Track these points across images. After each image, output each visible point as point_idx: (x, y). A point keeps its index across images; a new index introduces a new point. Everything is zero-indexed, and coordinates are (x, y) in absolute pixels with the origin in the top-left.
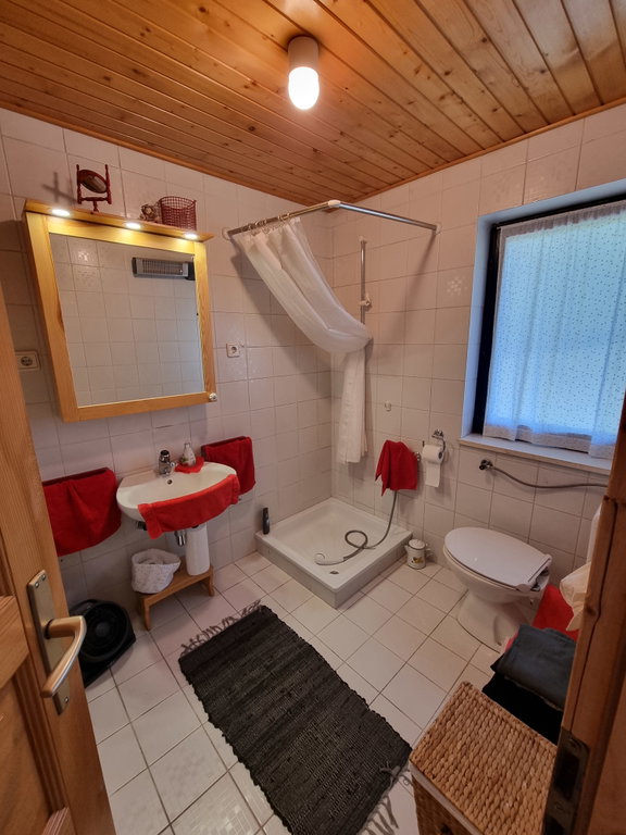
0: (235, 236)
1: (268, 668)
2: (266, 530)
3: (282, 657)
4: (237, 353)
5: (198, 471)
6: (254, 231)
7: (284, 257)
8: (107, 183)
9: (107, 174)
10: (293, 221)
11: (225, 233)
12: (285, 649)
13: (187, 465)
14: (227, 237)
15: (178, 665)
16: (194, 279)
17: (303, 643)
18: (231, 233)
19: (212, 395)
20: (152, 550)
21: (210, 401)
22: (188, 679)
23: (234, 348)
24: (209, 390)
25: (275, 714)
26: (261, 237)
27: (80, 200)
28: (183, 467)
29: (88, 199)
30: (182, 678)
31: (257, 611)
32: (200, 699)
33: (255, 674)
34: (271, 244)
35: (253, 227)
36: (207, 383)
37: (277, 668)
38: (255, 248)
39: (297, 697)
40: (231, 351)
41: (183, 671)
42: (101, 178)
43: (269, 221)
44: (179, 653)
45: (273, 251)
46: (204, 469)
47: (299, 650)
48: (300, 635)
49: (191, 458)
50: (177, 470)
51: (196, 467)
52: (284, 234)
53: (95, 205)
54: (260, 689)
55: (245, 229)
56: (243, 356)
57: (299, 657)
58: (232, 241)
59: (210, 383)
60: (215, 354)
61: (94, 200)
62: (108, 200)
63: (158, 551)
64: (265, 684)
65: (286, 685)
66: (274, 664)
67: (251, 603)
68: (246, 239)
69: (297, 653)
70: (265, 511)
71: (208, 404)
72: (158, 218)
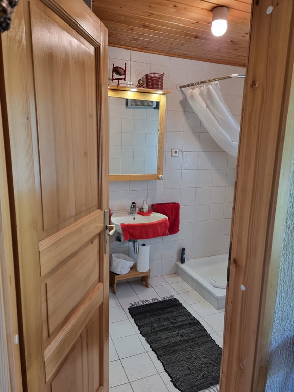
0: (183, 89)
1: (172, 323)
2: (183, 261)
3: (181, 321)
4: (177, 154)
5: (148, 216)
6: (193, 87)
7: (208, 101)
8: (125, 71)
9: (125, 67)
10: (214, 83)
11: (178, 87)
12: (183, 319)
13: (143, 212)
14: (179, 89)
15: (128, 311)
16: (159, 109)
17: (194, 319)
18: (181, 87)
19: (161, 176)
20: (121, 254)
21: (159, 178)
22: (132, 316)
23: (176, 151)
24: (159, 173)
25: (173, 340)
26: (196, 91)
27: (113, 79)
28: (141, 212)
29: (116, 79)
30: (129, 316)
31: (171, 300)
32: (137, 325)
33: (165, 323)
34: (201, 94)
35: (193, 85)
36: (158, 169)
37: (178, 324)
38: (192, 97)
39: (185, 338)
40: (174, 153)
41: (130, 313)
42: (123, 69)
43: (202, 83)
44: (129, 306)
45: (202, 98)
46: (151, 215)
47: (191, 321)
48: (193, 315)
49: (146, 209)
50: (138, 213)
51: (148, 213)
52: (208, 90)
53: (119, 82)
54: (167, 329)
55: (189, 86)
56: (180, 156)
57: (190, 324)
58: (182, 91)
59: (160, 169)
60: (165, 154)
61: (119, 79)
62: (124, 79)
63: (124, 255)
64: (169, 328)
65: (181, 332)
66: (176, 323)
67: (169, 295)
68: (188, 91)
69: (189, 322)
70: (183, 249)
71: (158, 181)
72: (145, 85)
